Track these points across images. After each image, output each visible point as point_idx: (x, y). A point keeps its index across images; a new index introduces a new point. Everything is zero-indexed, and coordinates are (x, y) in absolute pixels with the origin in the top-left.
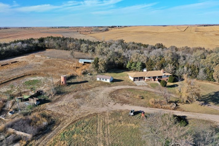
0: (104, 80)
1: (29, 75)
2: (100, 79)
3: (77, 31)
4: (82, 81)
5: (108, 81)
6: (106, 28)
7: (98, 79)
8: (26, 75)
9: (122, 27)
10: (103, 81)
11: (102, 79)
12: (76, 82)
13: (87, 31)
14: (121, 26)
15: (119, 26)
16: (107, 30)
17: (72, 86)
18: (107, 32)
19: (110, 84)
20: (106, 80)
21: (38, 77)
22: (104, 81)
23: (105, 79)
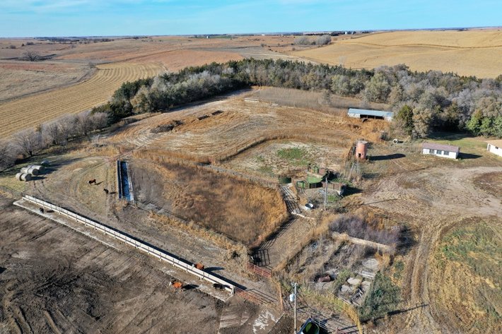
0: (440, 153)
1: (274, 139)
2: (432, 151)
3: (263, 46)
4: (390, 154)
5: (453, 155)
6: (326, 36)
7: (426, 152)
8: (269, 139)
9: (358, 35)
10: (438, 155)
11: (436, 151)
12: (379, 155)
13: (281, 43)
14: (355, 33)
15: (349, 33)
16: (327, 43)
17: (377, 162)
18: (328, 47)
19: (457, 162)
20: (447, 153)
21: (295, 144)
22: (442, 155)
23: (443, 152)
